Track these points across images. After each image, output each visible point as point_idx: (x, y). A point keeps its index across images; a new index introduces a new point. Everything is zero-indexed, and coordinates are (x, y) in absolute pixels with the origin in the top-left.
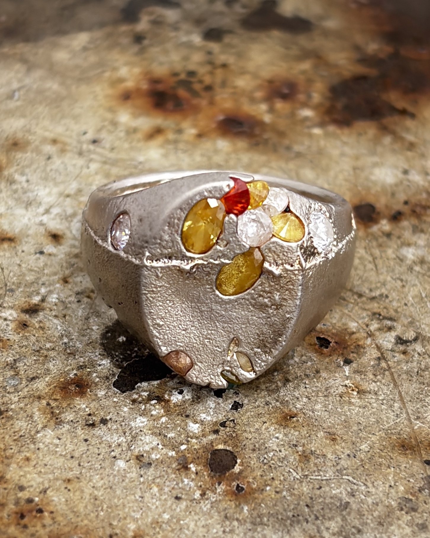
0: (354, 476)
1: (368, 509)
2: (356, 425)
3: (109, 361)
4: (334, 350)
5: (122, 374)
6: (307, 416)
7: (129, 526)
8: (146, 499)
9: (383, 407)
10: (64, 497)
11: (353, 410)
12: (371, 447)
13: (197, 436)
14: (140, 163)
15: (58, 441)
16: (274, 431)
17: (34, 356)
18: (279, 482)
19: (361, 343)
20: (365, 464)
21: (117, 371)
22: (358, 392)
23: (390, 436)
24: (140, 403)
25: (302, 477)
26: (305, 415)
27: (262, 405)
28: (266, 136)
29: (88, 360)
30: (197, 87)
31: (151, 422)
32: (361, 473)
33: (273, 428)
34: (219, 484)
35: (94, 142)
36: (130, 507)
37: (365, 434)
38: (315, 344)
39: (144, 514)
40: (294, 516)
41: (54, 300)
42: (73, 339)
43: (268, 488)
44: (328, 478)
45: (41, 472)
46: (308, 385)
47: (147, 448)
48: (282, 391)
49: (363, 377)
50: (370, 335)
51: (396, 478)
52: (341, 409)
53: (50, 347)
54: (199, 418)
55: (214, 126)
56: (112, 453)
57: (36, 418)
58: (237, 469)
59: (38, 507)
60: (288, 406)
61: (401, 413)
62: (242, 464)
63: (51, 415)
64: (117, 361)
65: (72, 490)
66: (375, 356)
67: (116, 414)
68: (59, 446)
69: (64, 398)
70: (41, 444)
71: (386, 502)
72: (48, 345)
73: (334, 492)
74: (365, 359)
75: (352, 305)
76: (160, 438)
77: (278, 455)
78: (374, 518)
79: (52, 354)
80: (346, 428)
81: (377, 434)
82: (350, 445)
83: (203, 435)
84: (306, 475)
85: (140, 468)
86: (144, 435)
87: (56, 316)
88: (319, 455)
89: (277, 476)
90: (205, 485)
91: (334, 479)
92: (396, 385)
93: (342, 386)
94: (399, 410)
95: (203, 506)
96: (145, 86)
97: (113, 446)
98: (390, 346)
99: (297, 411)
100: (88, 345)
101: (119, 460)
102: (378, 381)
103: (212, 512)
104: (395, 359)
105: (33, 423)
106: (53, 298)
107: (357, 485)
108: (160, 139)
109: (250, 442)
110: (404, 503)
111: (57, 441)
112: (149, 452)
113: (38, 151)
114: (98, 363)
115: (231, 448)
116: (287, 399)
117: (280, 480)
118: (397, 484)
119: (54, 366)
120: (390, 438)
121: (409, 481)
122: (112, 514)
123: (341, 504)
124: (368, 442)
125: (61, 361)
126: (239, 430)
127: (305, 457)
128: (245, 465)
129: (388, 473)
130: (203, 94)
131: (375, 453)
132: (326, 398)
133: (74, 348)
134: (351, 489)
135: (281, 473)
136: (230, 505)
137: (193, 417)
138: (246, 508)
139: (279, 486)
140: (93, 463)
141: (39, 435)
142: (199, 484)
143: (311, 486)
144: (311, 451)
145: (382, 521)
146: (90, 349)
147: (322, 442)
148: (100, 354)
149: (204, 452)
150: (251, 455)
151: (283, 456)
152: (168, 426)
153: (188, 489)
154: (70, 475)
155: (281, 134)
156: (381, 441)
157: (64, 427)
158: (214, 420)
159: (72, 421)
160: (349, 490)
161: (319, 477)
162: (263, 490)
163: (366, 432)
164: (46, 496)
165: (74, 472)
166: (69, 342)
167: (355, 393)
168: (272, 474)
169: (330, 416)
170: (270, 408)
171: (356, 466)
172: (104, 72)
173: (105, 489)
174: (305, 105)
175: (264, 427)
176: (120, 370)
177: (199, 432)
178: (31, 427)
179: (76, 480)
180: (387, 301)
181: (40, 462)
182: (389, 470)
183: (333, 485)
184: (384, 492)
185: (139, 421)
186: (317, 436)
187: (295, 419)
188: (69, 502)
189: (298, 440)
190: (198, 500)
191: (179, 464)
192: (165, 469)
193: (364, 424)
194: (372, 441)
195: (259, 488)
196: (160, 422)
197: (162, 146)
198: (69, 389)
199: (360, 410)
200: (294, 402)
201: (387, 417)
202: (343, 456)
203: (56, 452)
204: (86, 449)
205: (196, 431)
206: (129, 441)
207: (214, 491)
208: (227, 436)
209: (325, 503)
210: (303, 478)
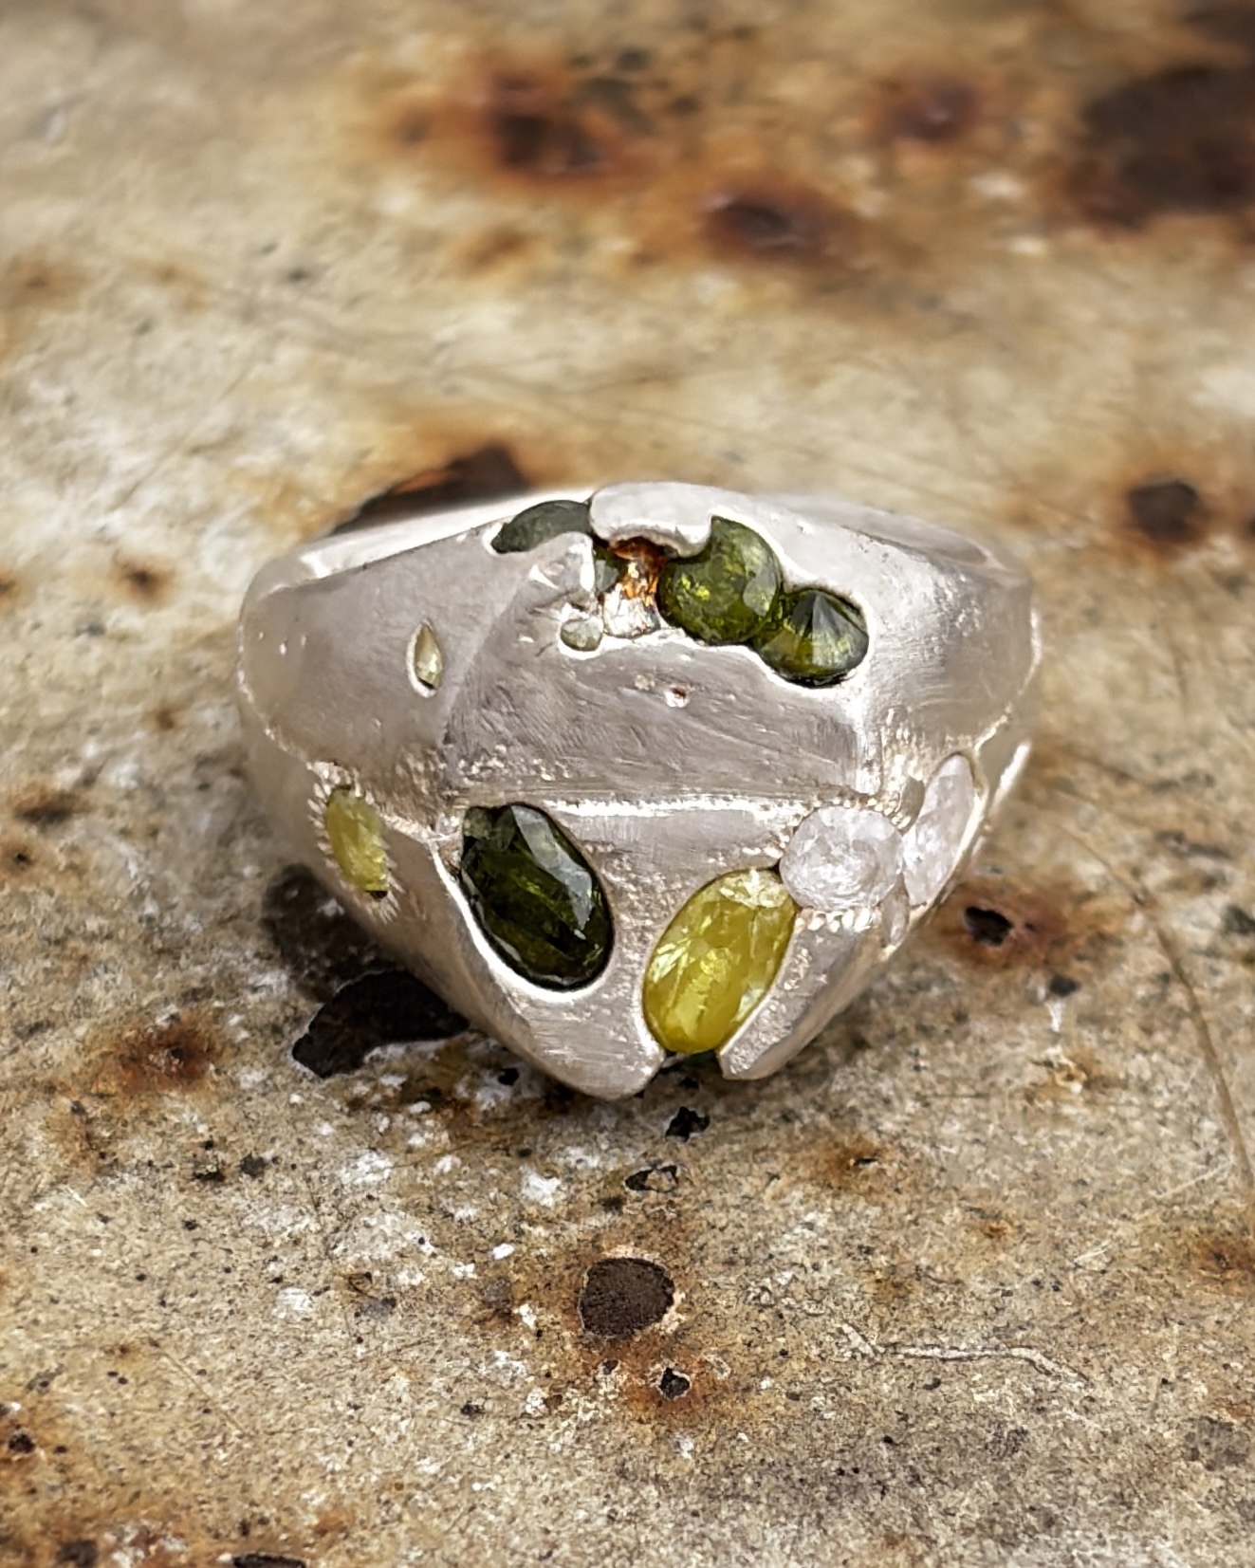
0: (1049, 1347)
1: (1085, 1455)
2: (1069, 1187)
3: (284, 977)
4: (1020, 950)
5: (327, 1019)
6: (912, 1158)
7: (305, 1496)
8: (367, 1414)
9: (1164, 1131)
10: (104, 1404)
11: (1066, 1140)
12: (1113, 1259)
13: (551, 1215)
14: (442, 346)
15: (101, 1225)
16: (802, 1202)
17: (47, 957)
18: (804, 1365)
19: (1110, 928)
20: (1088, 1310)
21: (309, 1008)
22: (1087, 1085)
23: (1174, 1224)
24: (376, 1109)
25: (881, 1350)
26: (907, 1155)
27: (770, 1121)
28: (862, 262)
29: (221, 972)
30: (648, 101)
31: (405, 1172)
32: (1074, 1340)
33: (798, 1194)
34: (610, 1367)
35: (297, 276)
36: (313, 1436)
37: (1096, 1215)
38: (960, 931)
39: (356, 1459)
40: (841, 1472)
41: (123, 783)
42: (174, 906)
43: (766, 1383)
44: (965, 1354)
45: (36, 1322)
46: (925, 1058)
47: (385, 1252)
48: (837, 1076)
49: (1106, 1034)
50: (1144, 901)
51: (1186, 1357)
52: (1026, 1137)
53: (101, 928)
54: (561, 1161)
55: (692, 227)
56: (272, 1267)
57: (36, 1153)
58: (671, 1321)
59: (17, 1433)
60: (854, 1125)
61: (1221, 1152)
62: (688, 1307)
63: (86, 1145)
64: (312, 975)
65: (132, 1381)
66: (1151, 969)
67: (294, 1142)
68: (103, 1243)
69: (131, 1091)
70: (44, 1235)
71: (1146, 1432)
72: (93, 924)
73: (978, 1398)
74: (1118, 979)
75: (1090, 807)
76: (429, 1220)
77: (807, 1279)
78: (1104, 1481)
79: (104, 950)
80: (1037, 1196)
81: (1137, 1216)
82: (1044, 1250)
83: (571, 1216)
84: (894, 1345)
85: (357, 1315)
86: (379, 1211)
87: (125, 833)
88: (941, 1282)
89: (799, 1346)
90: (565, 1372)
91: (981, 1357)
92: (1213, 1064)
93: (1037, 1064)
94: (1216, 1142)
95: (551, 1438)
96: (477, 98)
97: (277, 1244)
98: (1204, 938)
99: (883, 1142)
100: (222, 923)
101: (289, 1290)
102: (1156, 1048)
103: (578, 1455)
104: (1219, 981)
105: (25, 1170)
106: (121, 775)
107: (1058, 1377)
108: (510, 270)
109: (721, 1237)
110: (1205, 1437)
111: (95, 1227)
112: (389, 1263)
113: (110, 304)
114: (251, 981)
115: (657, 1255)
116: (852, 1103)
117: (808, 1359)
118: (1187, 1376)
119: (107, 989)
120: (1178, 1229)
121: (1226, 1366)
122: (256, 1458)
123: (998, 1436)
124: (1104, 1244)
125: (130, 973)
126: (689, 1201)
127: (894, 1288)
128: (699, 1310)
129: (1160, 1342)
130: (668, 124)
131: (1125, 1278)
132: (981, 1103)
133: (178, 935)
134: (1035, 1390)
135: (813, 1338)
136: (637, 1434)
137: (542, 1157)
138: (688, 1445)
139: (802, 1377)
140: (208, 1296)
141: (38, 1207)
142: (545, 1367)
143: (907, 1378)
144: (917, 1268)
145: (1126, 1493)
146: (226, 937)
147: (953, 1240)
148: (257, 955)
149: (568, 1268)
150: (721, 1279)
151: (824, 1284)
152: (461, 1184)
153: (506, 1383)
154: (131, 1333)
155: (911, 254)
156: (1147, 1240)
157: (122, 1181)
158: (611, 1169)
159: (150, 1164)
160: (1029, 1392)
161: (937, 1351)
162: (748, 1389)
163: (1100, 1211)
164: (46, 1398)
165: (144, 1324)
166: (162, 917)
167: (1076, 1087)
168: (782, 1340)
169: (987, 1160)
170: (797, 1132)
171: (1057, 1318)
172: (347, 50)
173: (238, 1379)
174: (997, 160)
175: (769, 1192)
176: (319, 1006)
177: (557, 1205)
178: (17, 1182)
179: (147, 1349)
180: (1210, 794)
181: (35, 1293)
182: (1163, 1330)
183: (978, 1377)
184: (1140, 1402)
185: (367, 1168)
186: (940, 1222)
187: (872, 1167)
188: (117, 1420)
189: (877, 1232)
190: (537, 1419)
191: (486, 1304)
192: (437, 1318)
193: (1098, 1185)
194: (1118, 1239)
195: (737, 1383)
196: (436, 1172)
197: (514, 293)
198: (149, 1063)
199: (1089, 1140)
200: (872, 1111)
201: (1173, 1163)
202: (1017, 1286)
203: (91, 1259)
204: (187, 1251)
205: (549, 1202)
206: (329, 1229)
207: (590, 1392)
208: (648, 1217)
209: (945, 1431)
210: (882, 1355)
